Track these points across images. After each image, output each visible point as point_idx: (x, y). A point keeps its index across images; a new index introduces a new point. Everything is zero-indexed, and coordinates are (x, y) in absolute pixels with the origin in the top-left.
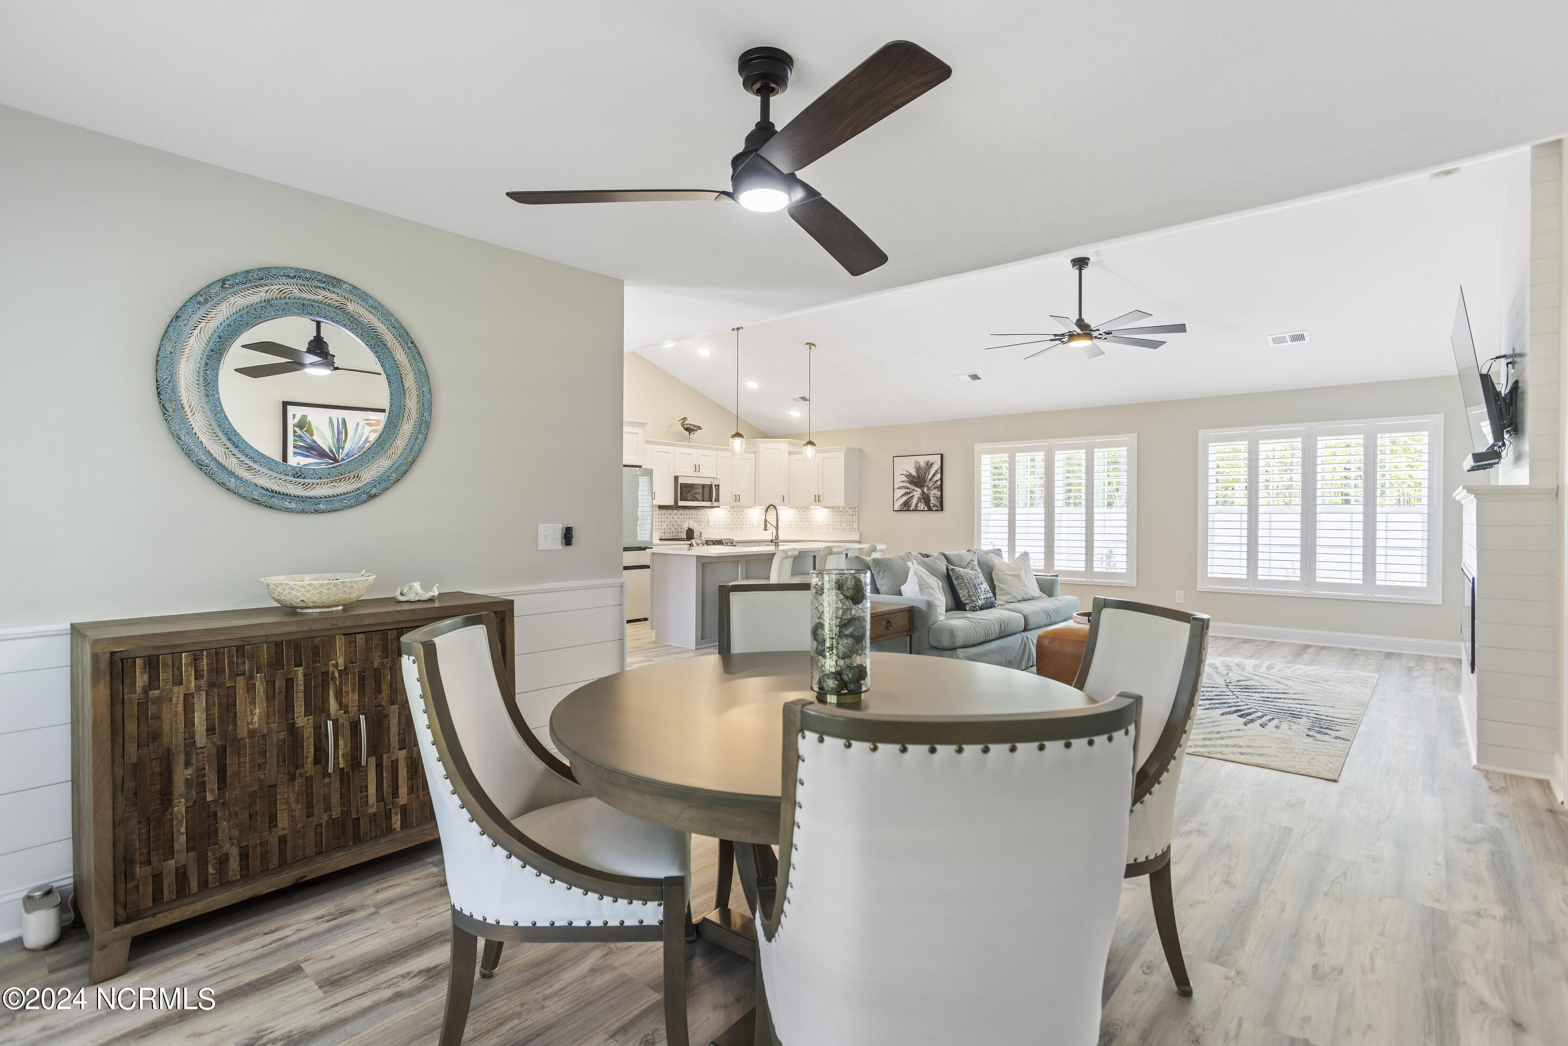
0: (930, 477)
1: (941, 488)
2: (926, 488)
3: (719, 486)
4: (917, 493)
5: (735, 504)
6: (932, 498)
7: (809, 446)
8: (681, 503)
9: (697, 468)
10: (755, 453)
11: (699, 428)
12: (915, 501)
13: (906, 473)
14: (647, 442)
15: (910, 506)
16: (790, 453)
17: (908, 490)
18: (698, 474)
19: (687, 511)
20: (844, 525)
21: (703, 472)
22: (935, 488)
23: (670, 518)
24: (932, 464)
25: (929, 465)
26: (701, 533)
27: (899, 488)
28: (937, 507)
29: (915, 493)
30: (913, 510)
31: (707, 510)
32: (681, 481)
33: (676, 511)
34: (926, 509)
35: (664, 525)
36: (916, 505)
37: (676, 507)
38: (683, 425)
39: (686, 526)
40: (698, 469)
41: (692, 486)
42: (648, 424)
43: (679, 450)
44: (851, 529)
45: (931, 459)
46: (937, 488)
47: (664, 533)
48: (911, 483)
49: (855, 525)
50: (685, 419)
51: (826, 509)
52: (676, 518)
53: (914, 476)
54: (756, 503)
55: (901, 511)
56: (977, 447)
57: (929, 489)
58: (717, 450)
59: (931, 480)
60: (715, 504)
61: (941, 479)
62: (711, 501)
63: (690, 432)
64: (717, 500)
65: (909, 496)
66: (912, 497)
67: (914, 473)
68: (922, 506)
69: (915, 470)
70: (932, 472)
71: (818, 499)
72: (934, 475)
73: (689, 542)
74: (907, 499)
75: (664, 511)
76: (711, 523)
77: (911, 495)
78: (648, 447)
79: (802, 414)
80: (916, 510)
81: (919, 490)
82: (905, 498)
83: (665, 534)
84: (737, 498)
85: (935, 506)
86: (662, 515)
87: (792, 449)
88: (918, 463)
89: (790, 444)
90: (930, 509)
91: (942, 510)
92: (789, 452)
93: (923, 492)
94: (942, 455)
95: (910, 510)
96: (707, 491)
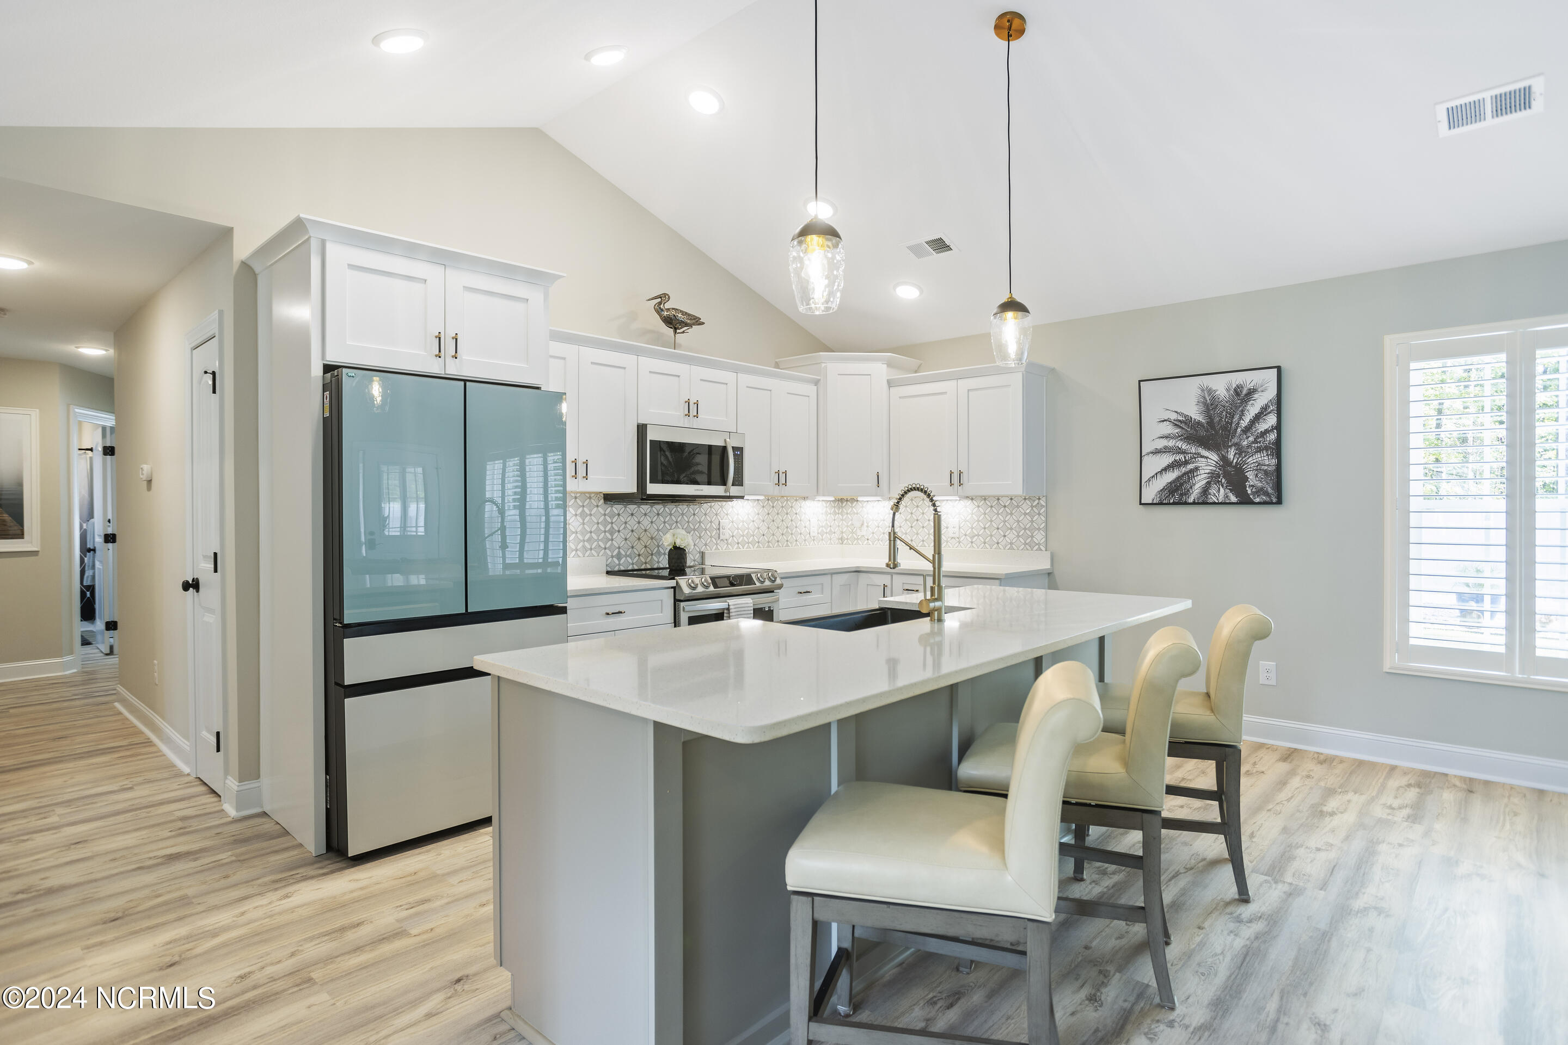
0: (1244, 423)
1: (1277, 449)
2: (1231, 454)
3: (741, 449)
4: (1208, 462)
5: (776, 491)
6: (1250, 475)
7: (1010, 315)
8: (654, 489)
9: (692, 408)
10: (816, 383)
11: (697, 321)
12: (1200, 482)
13: (1174, 416)
14: (557, 336)
15: (1187, 493)
16: (890, 384)
17: (1180, 457)
18: (695, 423)
19: (671, 508)
20: (1011, 536)
21: (707, 418)
22: (1259, 450)
23: (632, 522)
24: (1251, 392)
25: (1243, 396)
26: (703, 554)
27: (1157, 452)
28: (1267, 494)
29: (1201, 463)
30: (1194, 503)
31: (716, 505)
32: (652, 435)
33: (645, 508)
34: (1233, 499)
35: (618, 540)
36: (1205, 491)
37: (642, 497)
38: (659, 311)
39: (667, 541)
40: (693, 412)
41: (677, 448)
42: (560, 277)
43: (648, 363)
44: (1030, 545)
45: (1248, 380)
46: (1266, 448)
47: (619, 557)
48: (1189, 439)
49: (1039, 537)
50: (664, 297)
51: (968, 502)
52: (646, 522)
53: (1199, 423)
54: (818, 490)
55: (1161, 504)
56: (1392, 343)
57: (1241, 451)
58: (736, 369)
59: (1247, 430)
60: (734, 490)
61: (1278, 427)
62: (724, 483)
63: (676, 329)
64: (739, 481)
65: (1183, 470)
66: (1192, 471)
67: (1195, 413)
68: (1220, 493)
69: (1202, 408)
70: (1252, 410)
71: (957, 480)
72: (1258, 418)
73: (672, 583)
74: (1178, 478)
75: (617, 508)
76: (726, 534)
77: (1190, 467)
78: (557, 348)
79: (921, 292)
80: (1203, 502)
81: (1214, 457)
82: (1171, 476)
83: (619, 559)
84: (781, 479)
85: (1260, 491)
86: (612, 517)
87: (897, 375)
88: (1210, 391)
89: (890, 365)
90: (1245, 500)
91: (1279, 502)
92: (889, 382)
93: (1224, 459)
94: (1279, 368)
95: (1186, 503)
96: (716, 459)
